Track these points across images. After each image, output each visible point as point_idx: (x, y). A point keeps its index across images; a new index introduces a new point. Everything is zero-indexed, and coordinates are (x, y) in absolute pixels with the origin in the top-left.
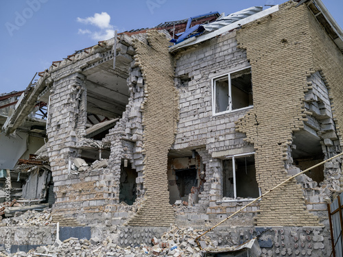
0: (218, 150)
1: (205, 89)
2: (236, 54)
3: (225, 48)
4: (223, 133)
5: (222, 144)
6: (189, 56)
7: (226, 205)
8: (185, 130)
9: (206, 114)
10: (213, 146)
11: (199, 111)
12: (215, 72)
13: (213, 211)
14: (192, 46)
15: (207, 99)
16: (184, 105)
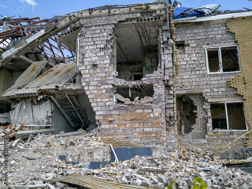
0: (213, 97)
1: (200, 55)
2: (224, 35)
3: (216, 29)
4: (216, 86)
5: (216, 94)
6: (184, 29)
7: (221, 133)
8: (183, 81)
9: (201, 72)
10: (208, 94)
11: (196, 69)
12: (208, 44)
13: (211, 137)
14: (189, 23)
15: (201, 62)
16: (182, 63)
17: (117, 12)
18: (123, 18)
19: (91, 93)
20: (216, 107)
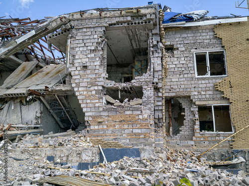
0: (200, 100)
1: (189, 59)
2: (212, 40)
3: (204, 34)
4: (204, 89)
5: (204, 97)
6: (174, 33)
7: (208, 135)
8: (172, 83)
9: (189, 75)
10: (196, 97)
11: (184, 72)
12: (196, 49)
13: (198, 139)
14: (178, 27)
15: (190, 65)
16: (171, 66)
17: (108, 15)
18: (114, 21)
19: (81, 95)
20: (204, 110)
